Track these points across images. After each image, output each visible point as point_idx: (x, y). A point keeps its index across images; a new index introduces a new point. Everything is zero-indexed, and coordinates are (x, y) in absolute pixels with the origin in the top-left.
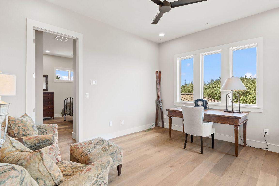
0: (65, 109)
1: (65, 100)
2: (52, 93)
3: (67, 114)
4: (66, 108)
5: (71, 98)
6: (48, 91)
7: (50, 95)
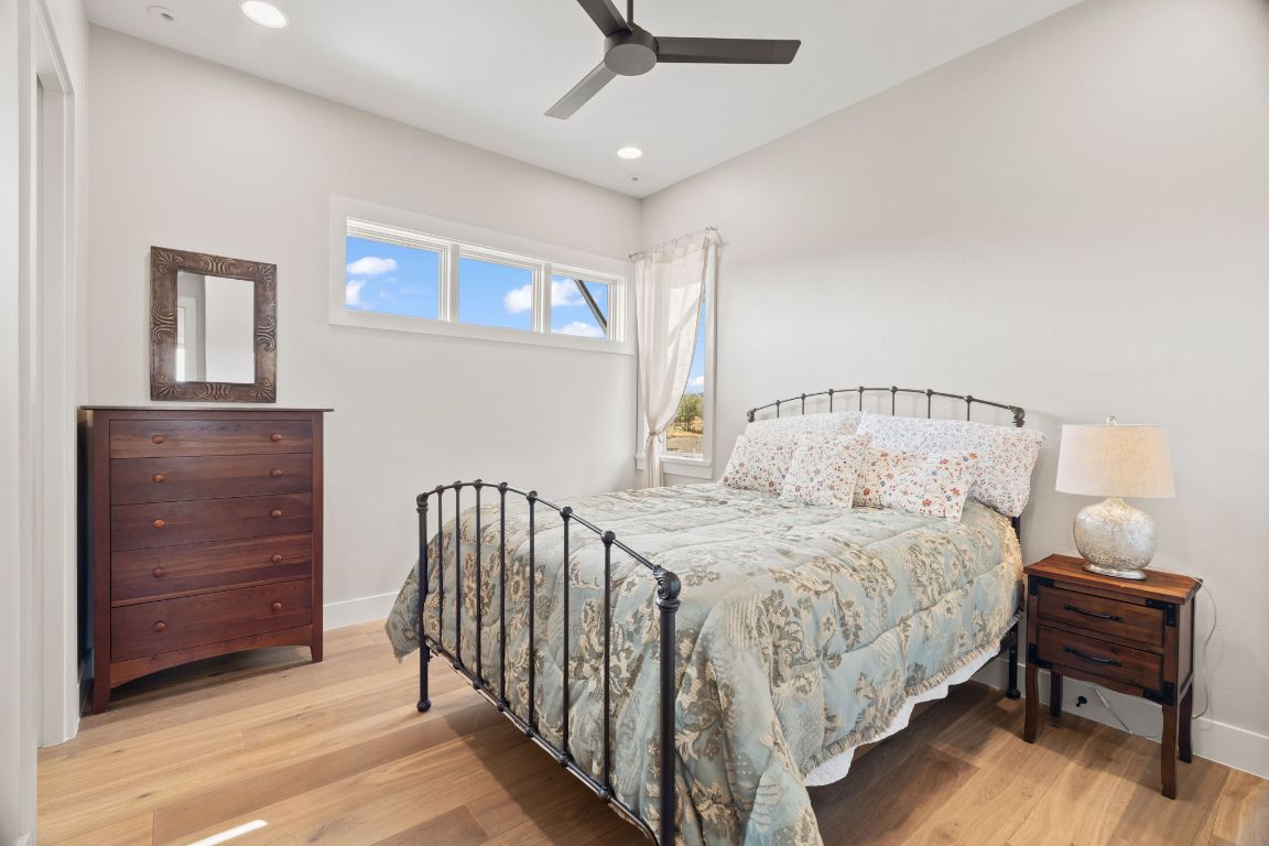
0: (424, 590)
1: (423, 499)
2: (308, 423)
3: (441, 651)
4: (433, 584)
5: (478, 485)
6: (273, 399)
7: (286, 442)
